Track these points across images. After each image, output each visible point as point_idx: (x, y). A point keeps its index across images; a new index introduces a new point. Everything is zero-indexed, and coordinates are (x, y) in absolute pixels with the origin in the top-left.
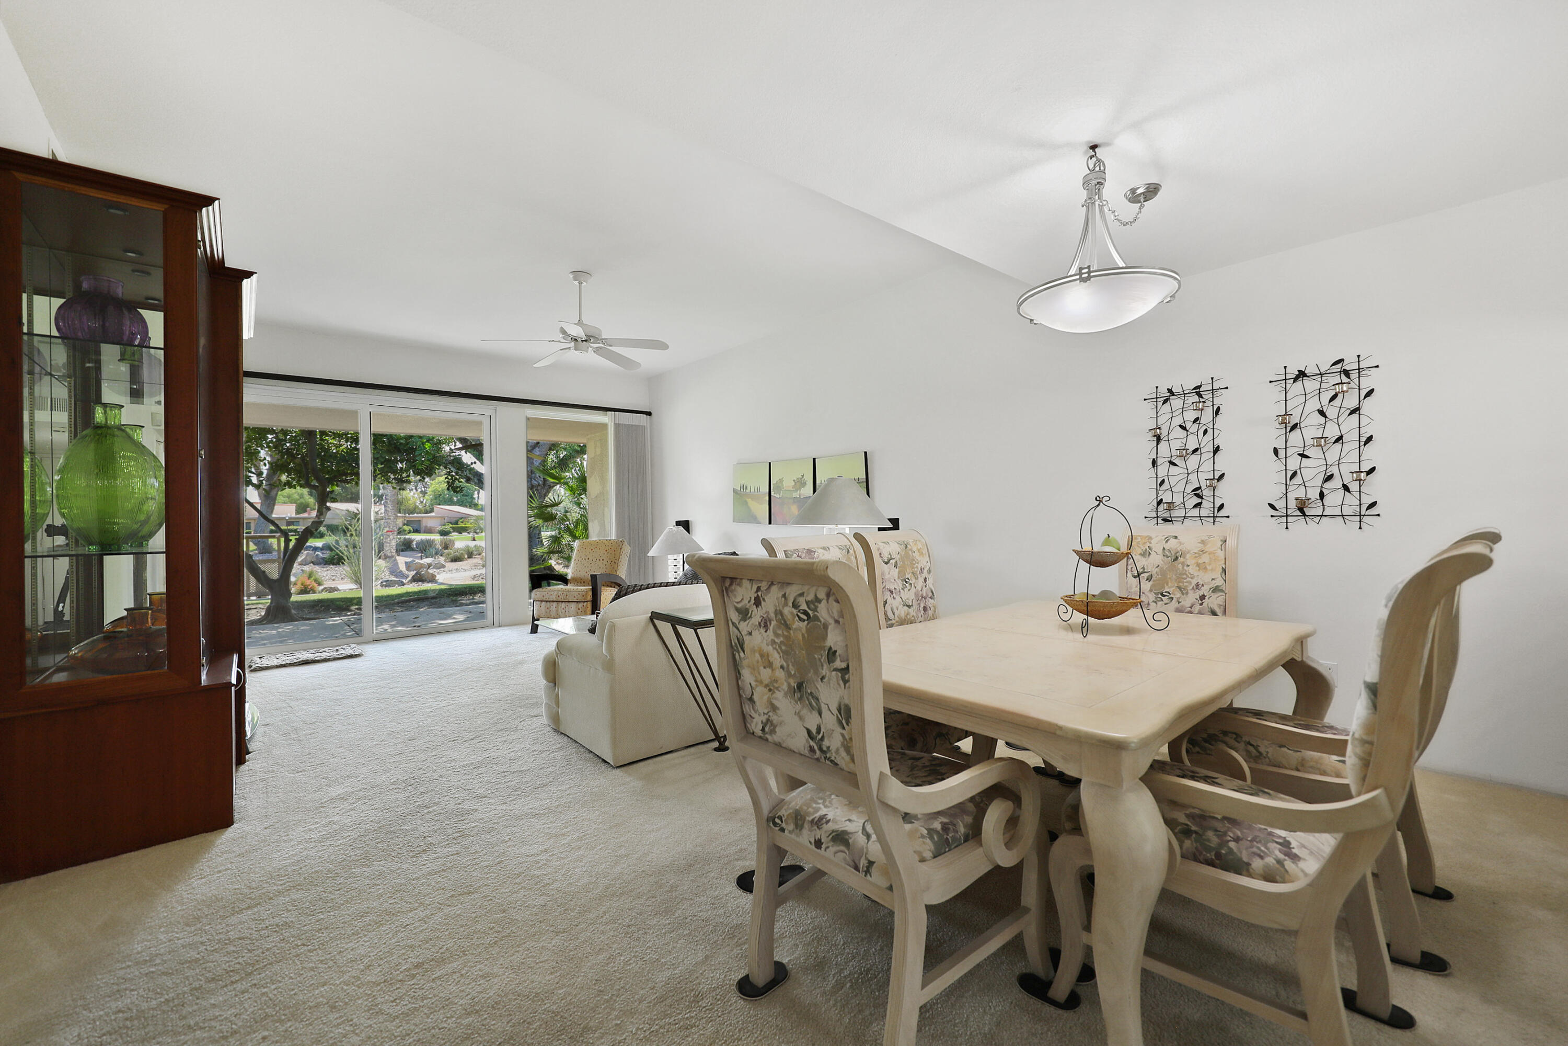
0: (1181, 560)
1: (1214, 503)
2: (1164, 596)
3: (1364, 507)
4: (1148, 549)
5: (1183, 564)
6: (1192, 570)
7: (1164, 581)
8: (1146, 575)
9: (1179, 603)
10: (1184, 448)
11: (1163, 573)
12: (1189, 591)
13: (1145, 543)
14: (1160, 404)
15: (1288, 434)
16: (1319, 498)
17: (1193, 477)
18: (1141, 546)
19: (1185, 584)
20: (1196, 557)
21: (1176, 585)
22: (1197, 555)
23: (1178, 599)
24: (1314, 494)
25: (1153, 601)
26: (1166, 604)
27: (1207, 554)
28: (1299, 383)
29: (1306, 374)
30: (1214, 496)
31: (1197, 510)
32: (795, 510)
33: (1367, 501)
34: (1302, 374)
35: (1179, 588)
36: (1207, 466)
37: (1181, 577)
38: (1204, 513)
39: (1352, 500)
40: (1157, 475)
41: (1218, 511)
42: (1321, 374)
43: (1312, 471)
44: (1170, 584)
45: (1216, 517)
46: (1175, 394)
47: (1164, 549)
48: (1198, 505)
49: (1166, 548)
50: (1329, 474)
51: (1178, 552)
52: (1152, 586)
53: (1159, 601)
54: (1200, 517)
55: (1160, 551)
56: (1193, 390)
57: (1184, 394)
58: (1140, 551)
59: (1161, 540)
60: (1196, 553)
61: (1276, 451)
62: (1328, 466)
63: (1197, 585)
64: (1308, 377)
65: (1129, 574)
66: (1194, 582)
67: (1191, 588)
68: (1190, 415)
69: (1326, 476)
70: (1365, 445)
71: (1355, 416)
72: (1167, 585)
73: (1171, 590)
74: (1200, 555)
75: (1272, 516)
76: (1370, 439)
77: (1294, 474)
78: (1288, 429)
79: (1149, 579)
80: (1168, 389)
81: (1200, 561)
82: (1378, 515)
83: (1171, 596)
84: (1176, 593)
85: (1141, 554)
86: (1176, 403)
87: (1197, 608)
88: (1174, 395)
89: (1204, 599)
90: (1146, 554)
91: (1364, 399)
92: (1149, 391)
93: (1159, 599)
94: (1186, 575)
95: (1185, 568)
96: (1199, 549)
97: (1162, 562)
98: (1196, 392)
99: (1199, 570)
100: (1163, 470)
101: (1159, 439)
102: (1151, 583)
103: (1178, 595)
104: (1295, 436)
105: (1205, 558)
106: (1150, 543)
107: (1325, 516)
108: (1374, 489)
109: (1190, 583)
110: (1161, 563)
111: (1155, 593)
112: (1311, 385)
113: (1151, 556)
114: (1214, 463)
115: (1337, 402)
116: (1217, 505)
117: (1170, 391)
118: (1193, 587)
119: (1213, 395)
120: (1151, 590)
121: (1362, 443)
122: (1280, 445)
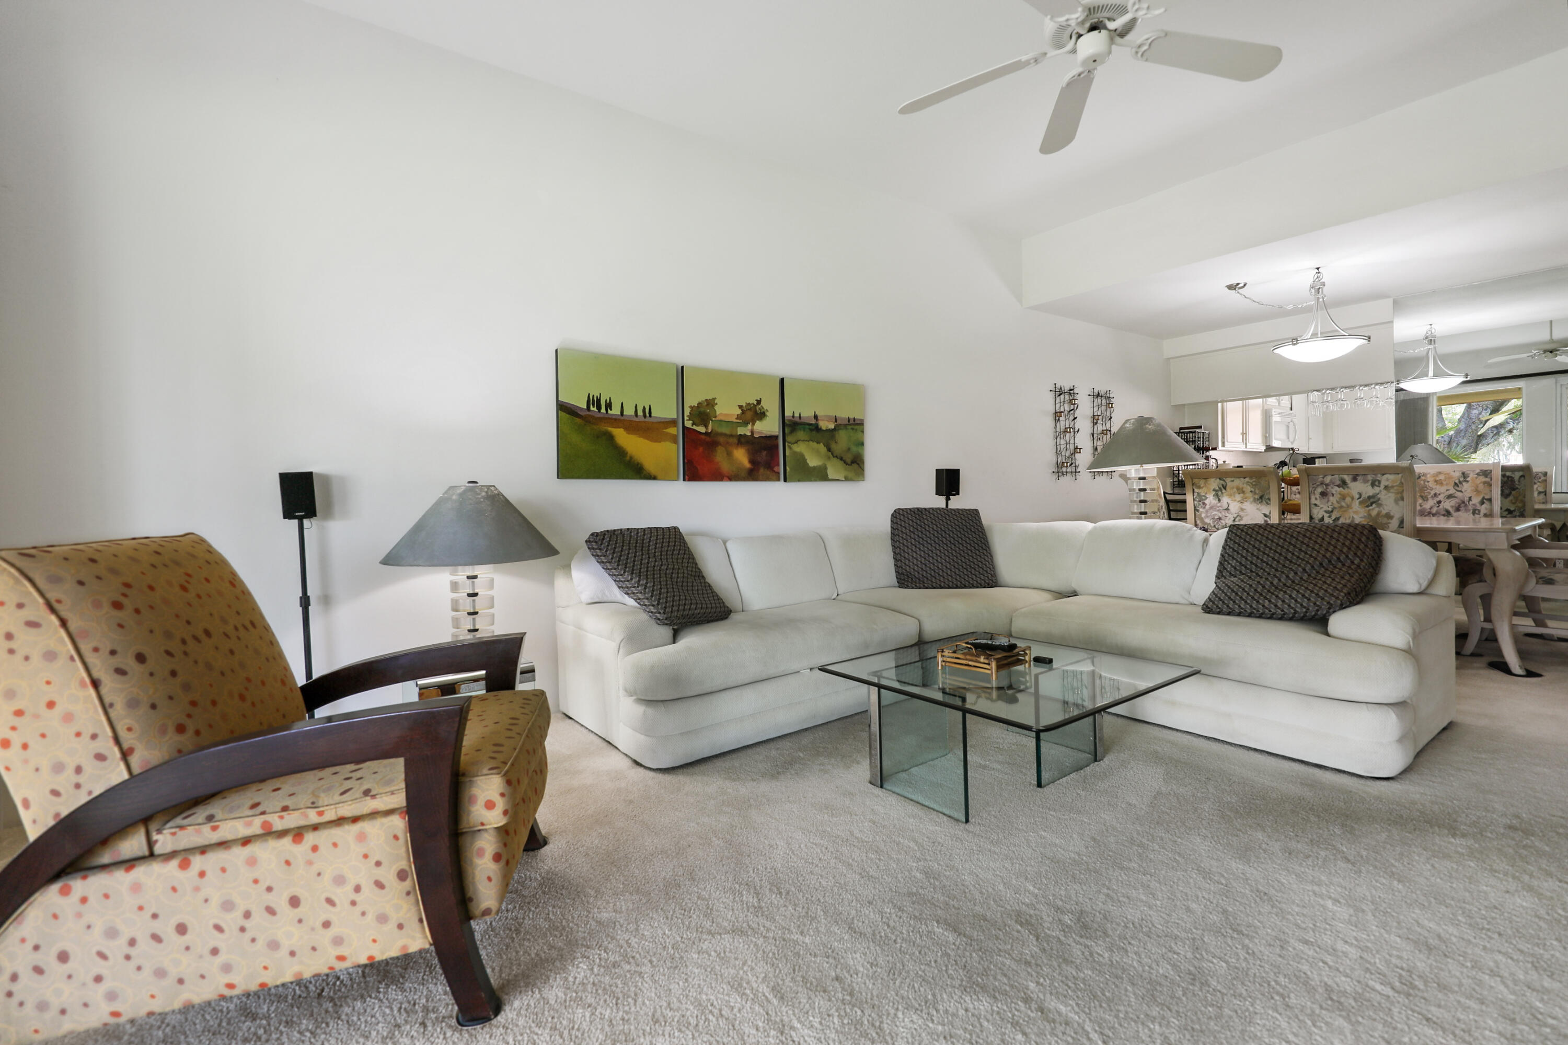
32: (741, 456)
68: (1068, 407)
98: (1070, 393)
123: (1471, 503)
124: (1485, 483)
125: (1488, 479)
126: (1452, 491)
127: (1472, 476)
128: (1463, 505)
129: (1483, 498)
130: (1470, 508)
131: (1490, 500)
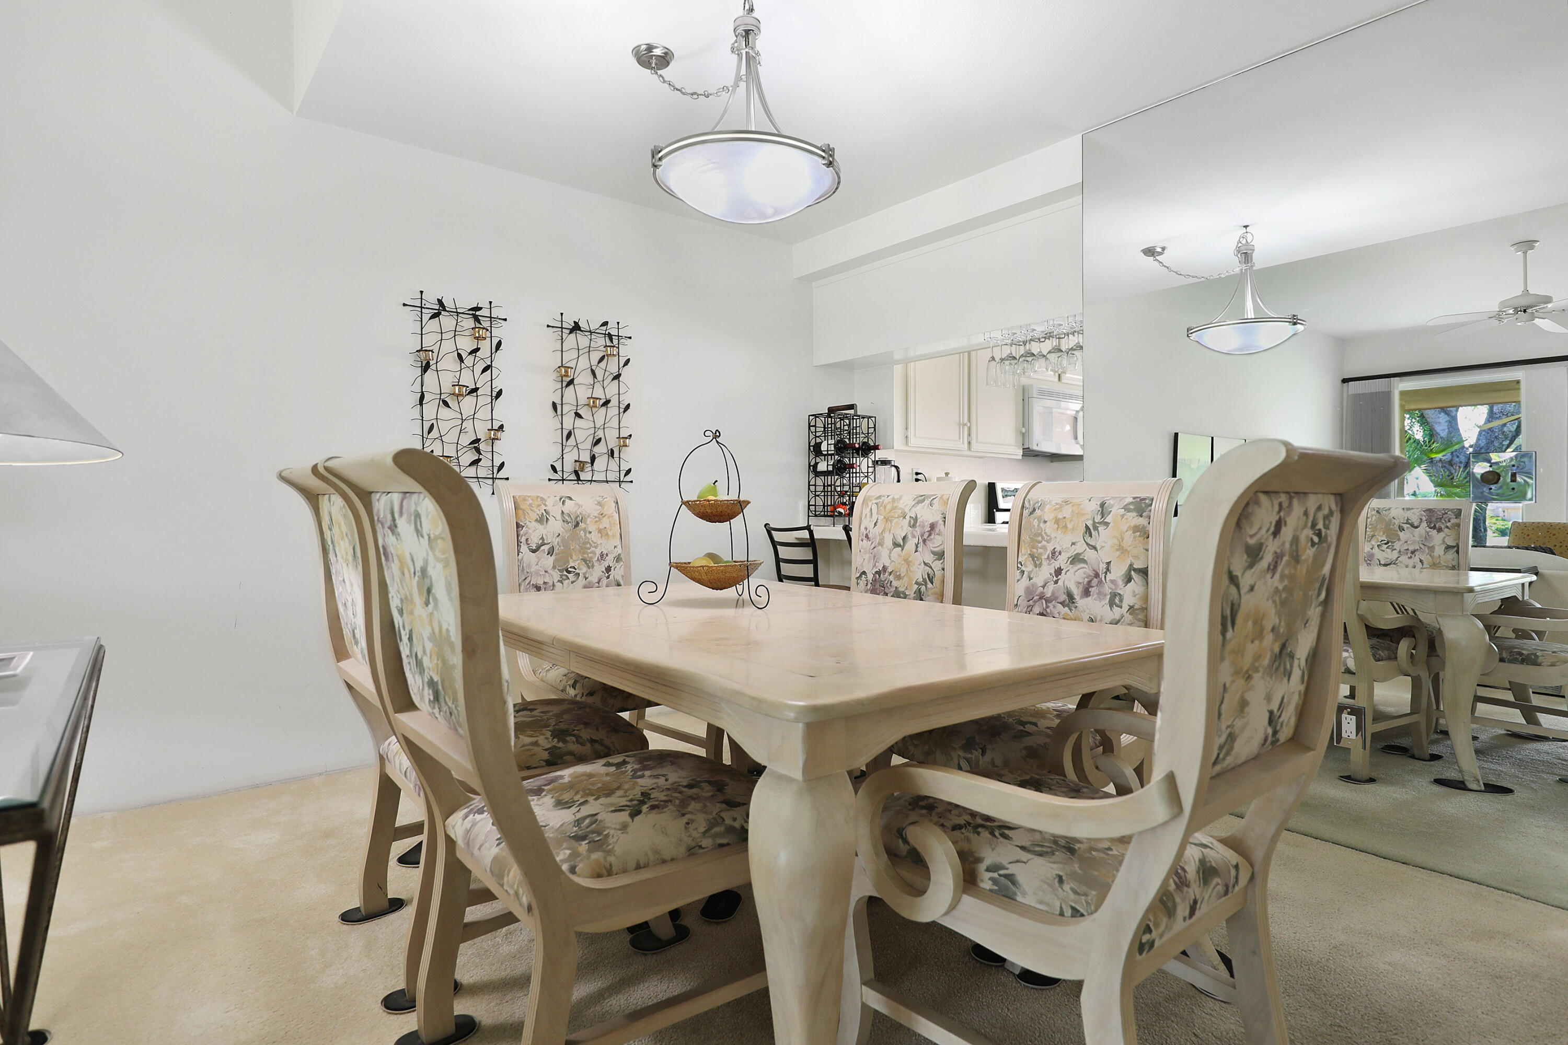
0: (582, 525)
1: (493, 460)
2: (569, 572)
3: (623, 473)
4: (545, 514)
5: (584, 530)
6: (594, 537)
7: (566, 554)
8: (546, 548)
9: (586, 579)
10: (457, 384)
11: (565, 543)
12: (595, 564)
13: (539, 506)
14: (426, 317)
15: (564, 389)
16: (590, 462)
17: (468, 425)
18: (534, 509)
19: (590, 555)
20: (596, 522)
21: (581, 558)
22: (597, 519)
23: (584, 574)
24: (586, 457)
25: (559, 581)
26: (572, 582)
27: (606, 517)
28: (573, 335)
29: (580, 327)
30: (493, 451)
31: (473, 468)
33: (625, 467)
34: (576, 328)
35: (584, 560)
36: (484, 413)
37: (585, 546)
38: (482, 472)
39: (613, 465)
40: (423, 417)
41: (498, 471)
42: (590, 331)
43: (583, 434)
44: (574, 557)
45: (496, 478)
46: (447, 309)
47: (563, 512)
48: (476, 462)
49: (565, 512)
50: (597, 438)
51: (578, 516)
52: (555, 561)
53: (565, 580)
54: (477, 478)
55: (559, 517)
56: (469, 310)
57: (457, 312)
58: (535, 516)
59: (556, 501)
60: (596, 517)
61: (554, 406)
62: (596, 429)
63: (602, 555)
64: (582, 331)
65: (524, 548)
66: (598, 552)
67: (596, 559)
68: (466, 344)
69: (595, 440)
70: (624, 412)
71: (616, 381)
72: (572, 558)
73: (576, 564)
74: (600, 519)
75: (550, 480)
76: (628, 407)
77: (569, 435)
78: (564, 384)
79: (550, 553)
80: (438, 299)
81: (601, 527)
82: (632, 482)
83: (577, 571)
84: (582, 567)
85: (536, 520)
86: (447, 321)
87: (605, 581)
88: (445, 310)
89: (610, 571)
90: (543, 519)
91: (623, 367)
92: (411, 297)
93: (564, 577)
94: (590, 543)
95: (588, 535)
96: (598, 512)
97: (562, 529)
98: (472, 314)
99: (601, 537)
100: (430, 410)
101: (426, 368)
102: (553, 557)
103: (584, 569)
104: (569, 391)
105: (605, 523)
106: (546, 505)
107: (595, 481)
108: (630, 457)
109: (594, 553)
110: (561, 531)
111: (560, 571)
112: (583, 340)
113: (549, 522)
114: (492, 410)
115: (603, 364)
116: (497, 463)
117: (440, 302)
118: (598, 558)
119: (491, 323)
120: (554, 567)
121: (622, 410)
122: (558, 401)
123: (1109, 576)
124: (1136, 529)
125: (1142, 521)
126: (1081, 547)
127: (1116, 510)
128: (1095, 581)
129: (1131, 567)
130: (1107, 589)
131: (1144, 572)
